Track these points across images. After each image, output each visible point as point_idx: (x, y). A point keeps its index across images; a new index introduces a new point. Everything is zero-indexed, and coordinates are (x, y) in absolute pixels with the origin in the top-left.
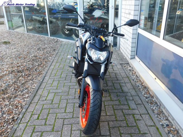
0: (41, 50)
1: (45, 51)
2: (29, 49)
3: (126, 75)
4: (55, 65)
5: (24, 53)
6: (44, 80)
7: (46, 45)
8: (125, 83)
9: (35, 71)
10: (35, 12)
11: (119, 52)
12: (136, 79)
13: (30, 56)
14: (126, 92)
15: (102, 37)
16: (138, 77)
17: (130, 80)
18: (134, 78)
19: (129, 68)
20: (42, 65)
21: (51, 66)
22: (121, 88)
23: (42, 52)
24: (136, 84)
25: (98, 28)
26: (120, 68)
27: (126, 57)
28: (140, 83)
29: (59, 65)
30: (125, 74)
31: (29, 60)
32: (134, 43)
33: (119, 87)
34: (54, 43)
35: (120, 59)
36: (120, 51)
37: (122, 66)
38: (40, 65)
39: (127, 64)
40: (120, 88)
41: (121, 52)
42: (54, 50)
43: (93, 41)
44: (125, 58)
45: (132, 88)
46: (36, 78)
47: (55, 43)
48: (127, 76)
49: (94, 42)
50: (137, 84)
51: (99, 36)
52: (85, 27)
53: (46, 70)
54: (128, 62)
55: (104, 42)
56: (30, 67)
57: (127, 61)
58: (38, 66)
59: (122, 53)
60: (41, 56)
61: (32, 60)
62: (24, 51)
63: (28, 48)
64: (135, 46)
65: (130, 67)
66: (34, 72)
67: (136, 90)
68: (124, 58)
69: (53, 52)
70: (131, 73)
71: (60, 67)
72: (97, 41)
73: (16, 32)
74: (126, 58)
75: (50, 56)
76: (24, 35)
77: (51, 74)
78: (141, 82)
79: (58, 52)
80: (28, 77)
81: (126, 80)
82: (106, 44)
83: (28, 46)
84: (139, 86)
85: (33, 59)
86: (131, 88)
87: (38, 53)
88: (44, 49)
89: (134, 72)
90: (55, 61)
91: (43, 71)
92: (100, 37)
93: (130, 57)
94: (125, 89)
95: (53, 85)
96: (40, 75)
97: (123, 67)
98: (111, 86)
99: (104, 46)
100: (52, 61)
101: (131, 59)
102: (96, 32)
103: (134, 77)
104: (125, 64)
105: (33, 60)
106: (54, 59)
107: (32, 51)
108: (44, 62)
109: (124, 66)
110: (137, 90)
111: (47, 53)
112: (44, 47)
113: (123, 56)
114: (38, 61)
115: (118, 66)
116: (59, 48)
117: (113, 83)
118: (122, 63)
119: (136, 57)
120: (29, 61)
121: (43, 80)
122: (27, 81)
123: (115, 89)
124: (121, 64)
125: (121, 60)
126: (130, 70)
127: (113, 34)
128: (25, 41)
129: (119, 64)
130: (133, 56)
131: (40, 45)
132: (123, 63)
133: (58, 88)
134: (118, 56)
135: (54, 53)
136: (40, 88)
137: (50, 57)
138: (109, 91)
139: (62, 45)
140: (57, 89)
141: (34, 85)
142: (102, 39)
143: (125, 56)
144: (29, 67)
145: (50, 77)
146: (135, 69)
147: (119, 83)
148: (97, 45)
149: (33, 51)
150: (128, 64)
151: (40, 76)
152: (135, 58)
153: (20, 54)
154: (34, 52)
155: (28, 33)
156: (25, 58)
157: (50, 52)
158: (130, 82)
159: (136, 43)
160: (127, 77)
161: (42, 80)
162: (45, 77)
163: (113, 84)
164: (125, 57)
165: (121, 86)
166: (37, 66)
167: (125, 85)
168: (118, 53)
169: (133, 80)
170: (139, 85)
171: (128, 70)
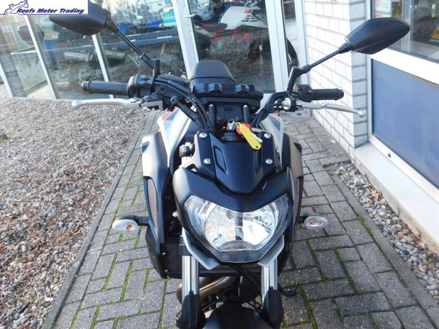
0: (87, 149)
1: (100, 149)
2: (55, 148)
3: (352, 208)
4: (124, 195)
5: (40, 165)
6: (85, 263)
7: (103, 131)
8: (355, 246)
9: (63, 226)
10: (69, 41)
11: (313, 124)
12: (388, 221)
13: (55, 175)
14: (368, 289)
15: (244, 129)
16: (393, 212)
17: (369, 231)
18: (380, 219)
19: (356, 180)
20: (86, 201)
21: (112, 202)
22: (346, 272)
23: (88, 156)
24: (394, 245)
25: (220, 86)
26: (325, 183)
27: (338, 140)
28: (409, 238)
29: (136, 197)
30: (345, 204)
31: (48, 190)
32: (360, 95)
33: (337, 270)
34: (124, 118)
35: (321, 149)
36: (315, 119)
37: (331, 175)
38: (80, 201)
39: (345, 163)
40: (342, 274)
41: (317, 122)
42: (125, 142)
43: (202, 160)
44: (333, 142)
45: (384, 266)
46: (61, 255)
47: (127, 118)
48: (357, 215)
49: (206, 161)
50: (398, 244)
51: (230, 126)
52: (158, 89)
53: (95, 220)
54: (348, 155)
55: (256, 155)
56: (50, 215)
57: (342, 153)
58: (72, 206)
59: (321, 126)
60: (86, 167)
61: (57, 187)
62: (39, 159)
63: (52, 147)
64: (367, 104)
65: (358, 173)
66: (58, 233)
67: (402, 276)
68: (331, 143)
69: (120, 148)
70: (365, 199)
71: (136, 202)
72: (222, 156)
73: (31, 101)
74: (337, 144)
75: (111, 165)
76: (48, 106)
77: (108, 235)
78: (410, 232)
79: (134, 149)
80: (37, 255)
81: (357, 232)
82: (269, 161)
83: (54, 139)
84: (407, 253)
85: (60, 182)
86: (380, 269)
87: (78, 158)
88: (97, 142)
89: (374, 193)
90: (125, 180)
91: (86, 222)
92: (235, 131)
93: (352, 141)
94: (362, 275)
95: (110, 284)
96: (74, 241)
97: (336, 178)
98: (306, 267)
99: (259, 175)
100: (114, 181)
101: (357, 147)
102: (215, 109)
103: (382, 213)
104: (339, 163)
105: (60, 185)
106: (120, 173)
107: (62, 154)
108: (93, 189)
109: (337, 172)
110: (406, 274)
111: (105, 156)
112: (97, 136)
113: (328, 137)
114: (76, 187)
115: (317, 176)
116: (138, 134)
117: (313, 252)
118: (328, 161)
119: (374, 140)
120: (48, 193)
121: (81, 264)
122: (31, 275)
123: (325, 280)
124: (325, 166)
125: (324, 150)
126: (360, 186)
127: (293, 103)
128: (50, 123)
129: (320, 168)
130: (361, 138)
131: (87, 133)
132: (332, 160)
133: (126, 297)
134: (310, 140)
135: (124, 151)
136: (69, 300)
137: (112, 169)
138: (303, 295)
139: (145, 122)
140: (122, 300)
141: (52, 286)
142: (244, 141)
143: (334, 134)
144: (46, 216)
145: (104, 245)
146: (379, 184)
147: (335, 250)
148: (226, 177)
149: (66, 153)
150: (349, 162)
151: (76, 245)
152: (368, 142)
153: (28, 171)
154: (68, 157)
155: (59, 100)
156: (39, 183)
157: (112, 151)
158: (370, 239)
159: (366, 94)
160: (354, 217)
161: (76, 265)
162: (89, 248)
163: (315, 257)
164: (334, 139)
165: (342, 263)
166: (70, 209)
167: (357, 257)
168: (309, 127)
169: (381, 227)
170: (409, 248)
171: (352, 187)
